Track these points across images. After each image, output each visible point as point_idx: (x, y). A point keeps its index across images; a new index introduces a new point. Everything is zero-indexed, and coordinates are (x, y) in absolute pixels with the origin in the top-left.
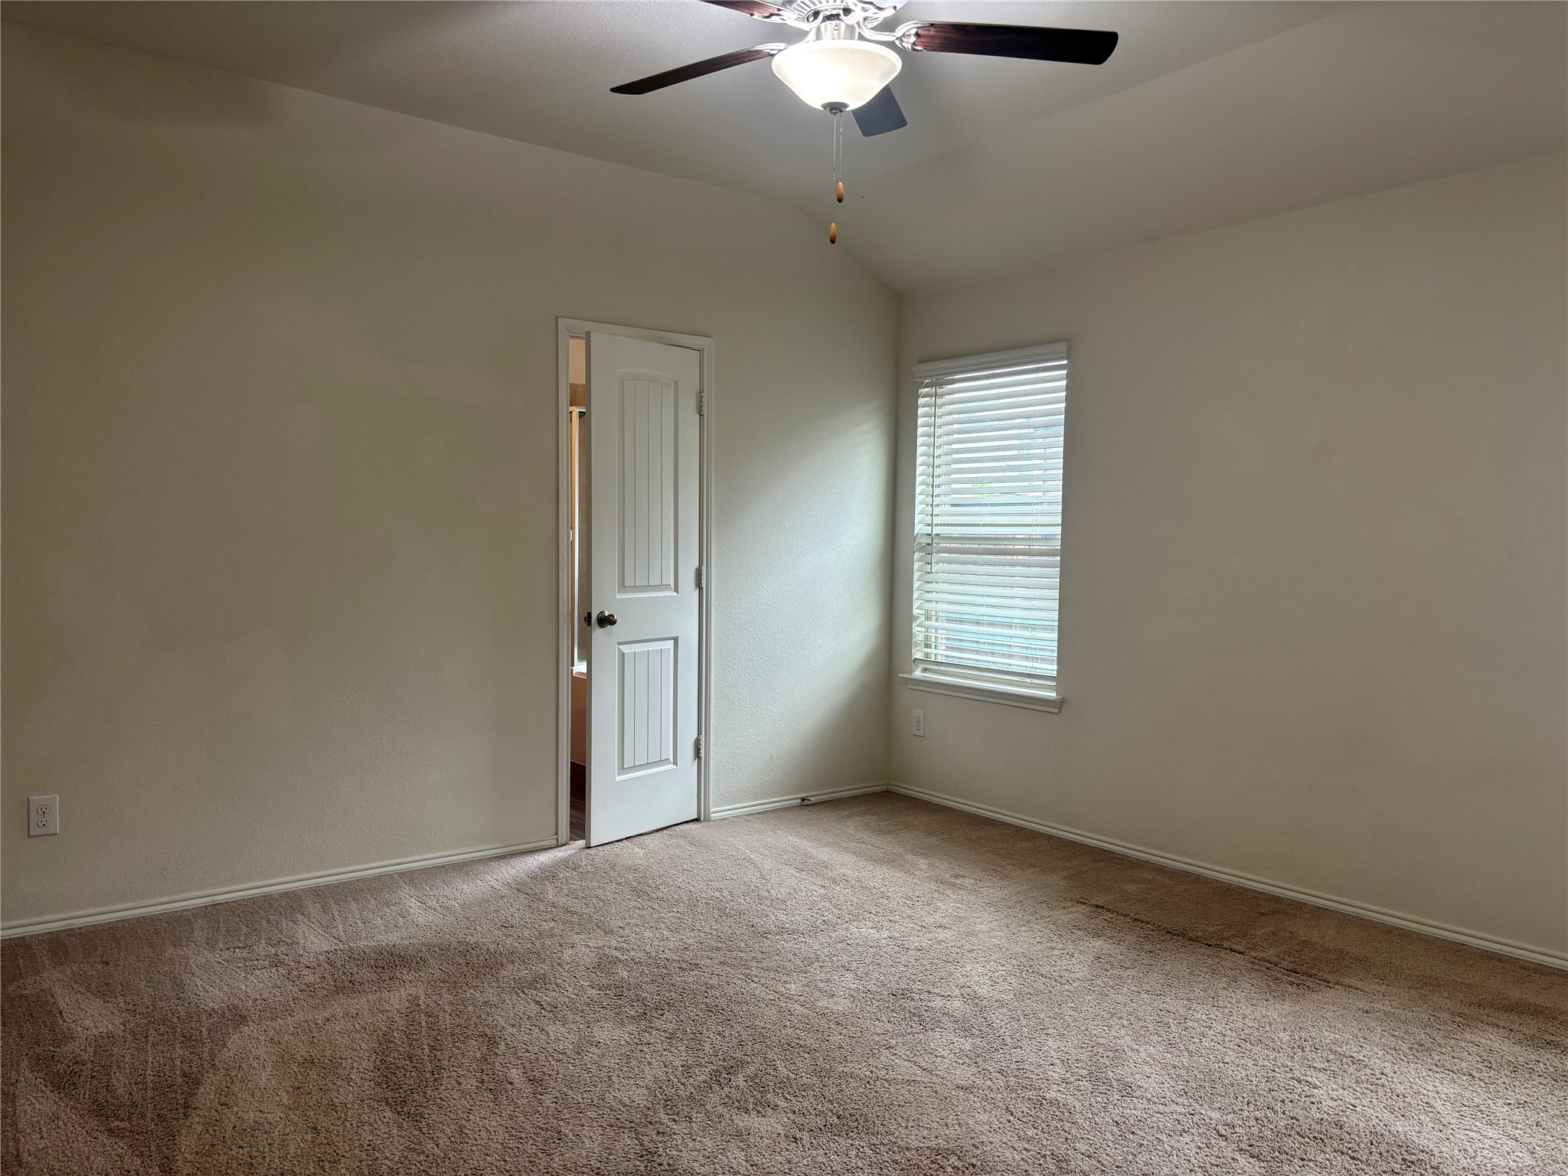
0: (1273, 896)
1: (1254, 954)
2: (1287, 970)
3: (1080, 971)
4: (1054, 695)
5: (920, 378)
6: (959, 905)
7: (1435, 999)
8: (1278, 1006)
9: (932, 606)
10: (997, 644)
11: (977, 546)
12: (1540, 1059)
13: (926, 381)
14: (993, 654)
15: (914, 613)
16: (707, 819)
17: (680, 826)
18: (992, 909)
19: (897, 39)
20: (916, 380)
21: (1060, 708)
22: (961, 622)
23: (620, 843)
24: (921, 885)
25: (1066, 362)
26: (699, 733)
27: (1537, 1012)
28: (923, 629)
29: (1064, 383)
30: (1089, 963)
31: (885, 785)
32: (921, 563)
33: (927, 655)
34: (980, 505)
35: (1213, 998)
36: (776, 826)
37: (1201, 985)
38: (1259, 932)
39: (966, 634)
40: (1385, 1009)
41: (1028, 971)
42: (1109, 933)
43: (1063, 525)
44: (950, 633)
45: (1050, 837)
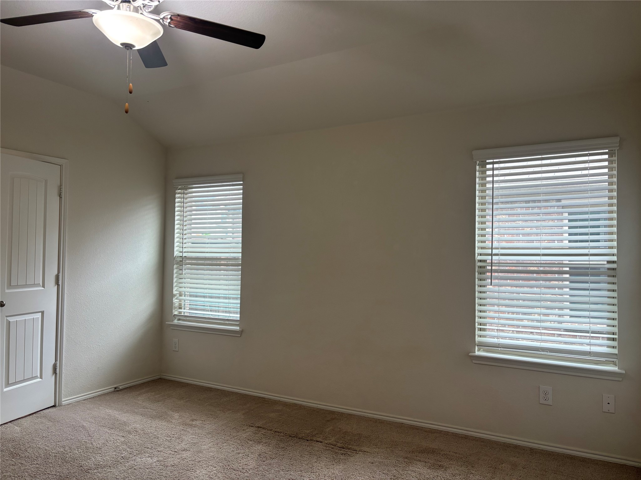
0: (331, 411)
1: (326, 442)
2: (340, 448)
3: (252, 464)
4: (238, 328)
5: (176, 185)
6: (194, 436)
7: (397, 452)
8: (338, 467)
9: (183, 289)
10: (213, 306)
11: (204, 262)
12: (438, 475)
13: (179, 187)
14: (211, 311)
15: (174, 293)
16: (60, 405)
17: (44, 411)
18: (210, 436)
19: (161, 19)
20: (174, 186)
21: (241, 334)
22: (196, 296)
23: (5, 425)
24: (175, 428)
25: (242, 182)
26: (56, 360)
27: (433, 451)
28: (178, 301)
29: (242, 191)
30: (256, 459)
31: (158, 375)
32: (178, 270)
33: (180, 312)
34: (205, 243)
35: (311, 468)
36: (100, 404)
37: (306, 462)
38: (327, 430)
39: (199, 302)
40: (379, 460)
41: (227, 468)
42: (264, 440)
43: (242, 253)
44: (191, 302)
45: (237, 394)
